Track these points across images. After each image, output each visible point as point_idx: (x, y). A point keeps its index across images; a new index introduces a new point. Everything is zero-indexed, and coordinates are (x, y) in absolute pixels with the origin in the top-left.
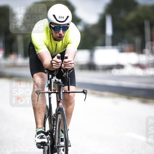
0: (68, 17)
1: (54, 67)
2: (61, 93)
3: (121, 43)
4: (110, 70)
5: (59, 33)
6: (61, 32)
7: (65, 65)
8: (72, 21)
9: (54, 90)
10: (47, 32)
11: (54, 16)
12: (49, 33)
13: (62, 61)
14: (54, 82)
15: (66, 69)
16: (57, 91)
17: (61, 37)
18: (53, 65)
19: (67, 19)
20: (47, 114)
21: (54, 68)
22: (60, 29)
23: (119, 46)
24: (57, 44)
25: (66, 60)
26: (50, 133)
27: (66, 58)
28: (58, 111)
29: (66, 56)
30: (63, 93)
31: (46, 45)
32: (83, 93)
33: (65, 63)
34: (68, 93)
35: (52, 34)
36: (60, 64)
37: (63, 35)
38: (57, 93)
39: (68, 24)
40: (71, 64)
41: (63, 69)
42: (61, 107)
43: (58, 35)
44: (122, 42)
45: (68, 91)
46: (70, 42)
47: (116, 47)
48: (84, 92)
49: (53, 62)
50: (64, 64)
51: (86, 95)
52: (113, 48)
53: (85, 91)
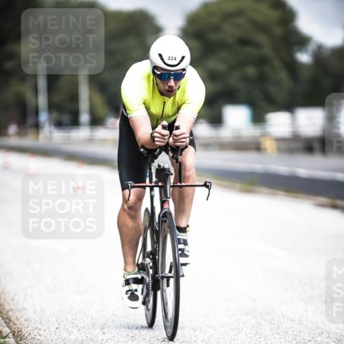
0: (183, 58)
1: (157, 143)
2: (168, 186)
5: (169, 84)
6: (172, 83)
7: (175, 141)
8: (190, 64)
9: (156, 182)
10: (149, 82)
11: (160, 55)
12: (152, 82)
13: (171, 133)
14: (157, 170)
15: (176, 146)
16: (160, 184)
17: (171, 91)
18: (156, 139)
19: (181, 61)
20: (147, 223)
21: (156, 145)
22: (169, 78)
24: (165, 103)
25: (176, 132)
26: (151, 256)
27: (178, 128)
28: (163, 217)
29: (176, 124)
30: (171, 186)
31: (144, 104)
32: (204, 188)
33: (175, 138)
34: (178, 188)
35: (157, 84)
36: (166, 137)
37: (175, 88)
38: (160, 187)
39: (184, 70)
40: (185, 138)
41: (171, 146)
42: (167, 210)
43: (167, 87)
45: (179, 184)
46: (187, 102)
48: (205, 185)
49: (155, 134)
50: (173, 139)
51: (209, 189)
53: (208, 184)
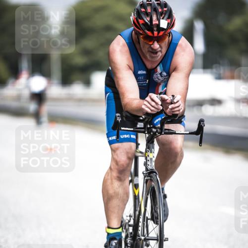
3: (218, 65)
4: (200, 107)
23: (214, 70)
44: (219, 63)
47: (209, 70)
52: (204, 73)
